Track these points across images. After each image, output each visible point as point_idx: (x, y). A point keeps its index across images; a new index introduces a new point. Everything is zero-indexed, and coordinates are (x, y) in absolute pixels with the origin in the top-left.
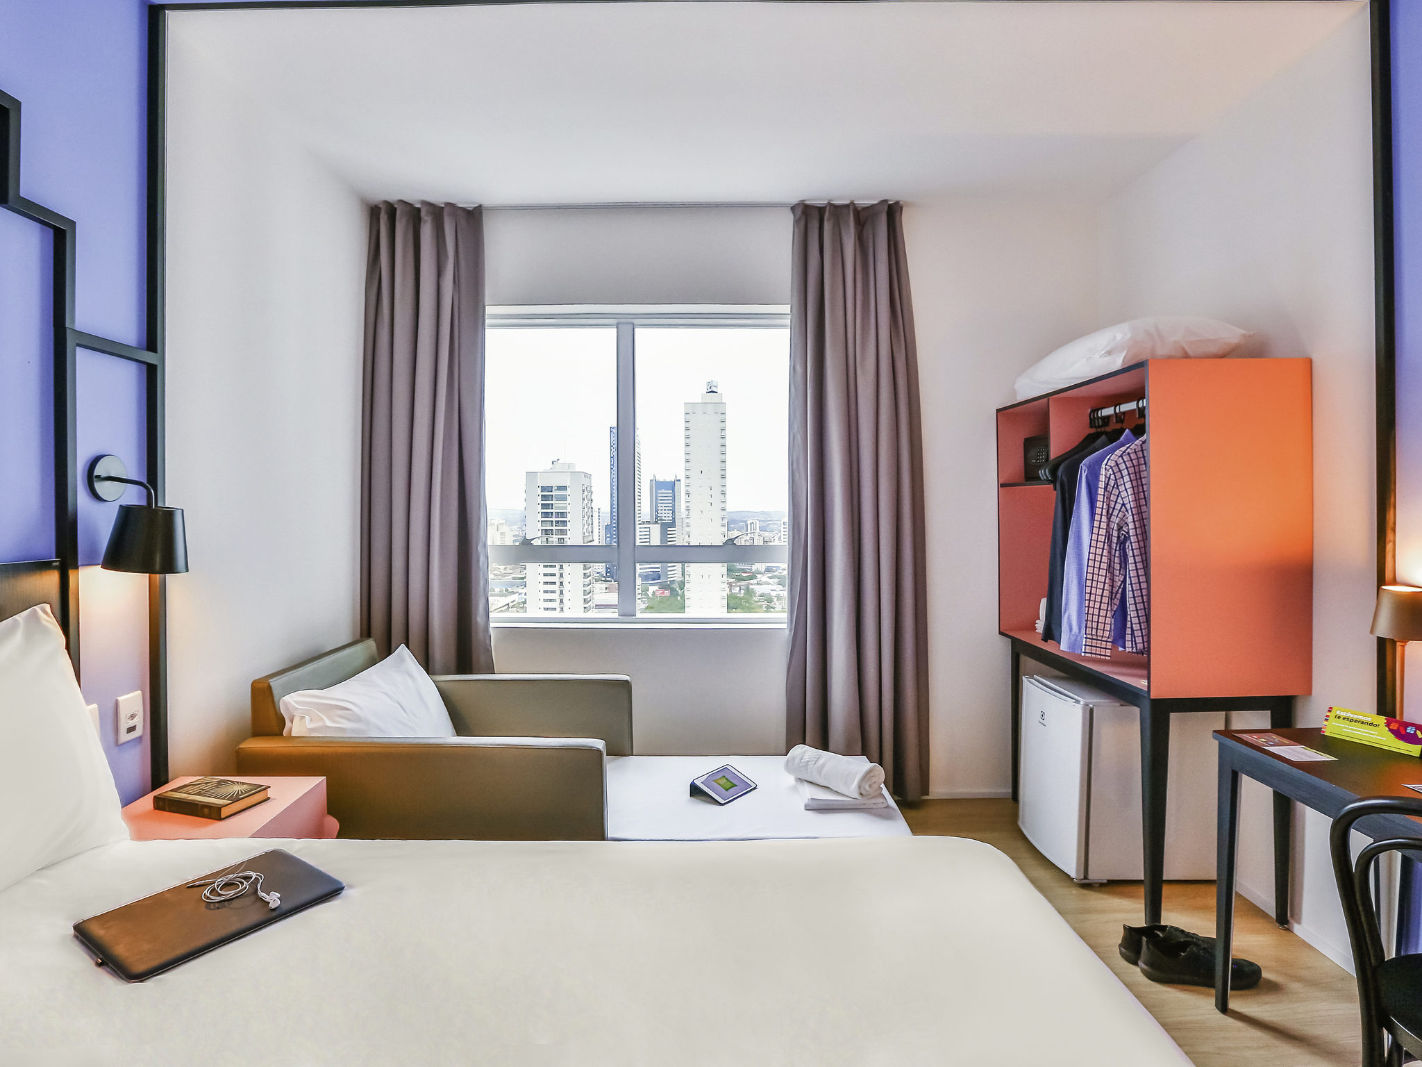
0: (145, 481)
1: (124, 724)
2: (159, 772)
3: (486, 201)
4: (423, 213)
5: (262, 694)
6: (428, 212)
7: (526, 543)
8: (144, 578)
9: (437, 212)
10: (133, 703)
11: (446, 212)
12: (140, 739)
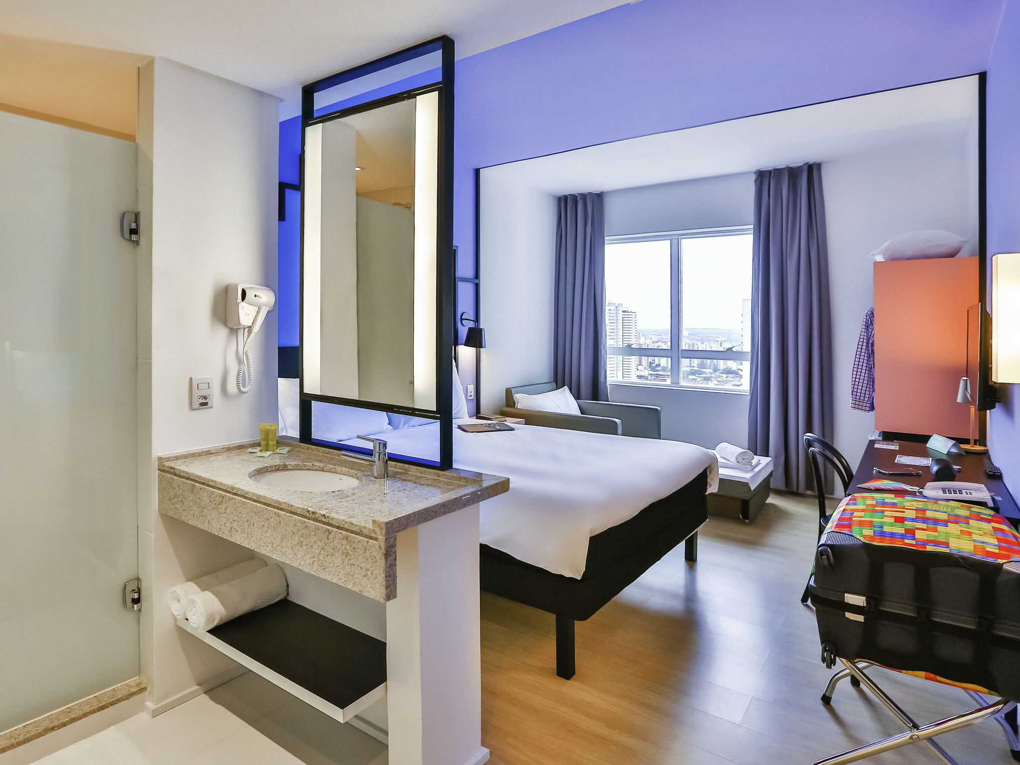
0: (475, 320)
1: (469, 394)
2: (478, 410)
3: (604, 190)
4: (578, 198)
5: (509, 393)
6: (581, 198)
7: (629, 346)
8: (474, 349)
9: (584, 196)
10: (471, 388)
11: (588, 197)
12: (473, 399)
